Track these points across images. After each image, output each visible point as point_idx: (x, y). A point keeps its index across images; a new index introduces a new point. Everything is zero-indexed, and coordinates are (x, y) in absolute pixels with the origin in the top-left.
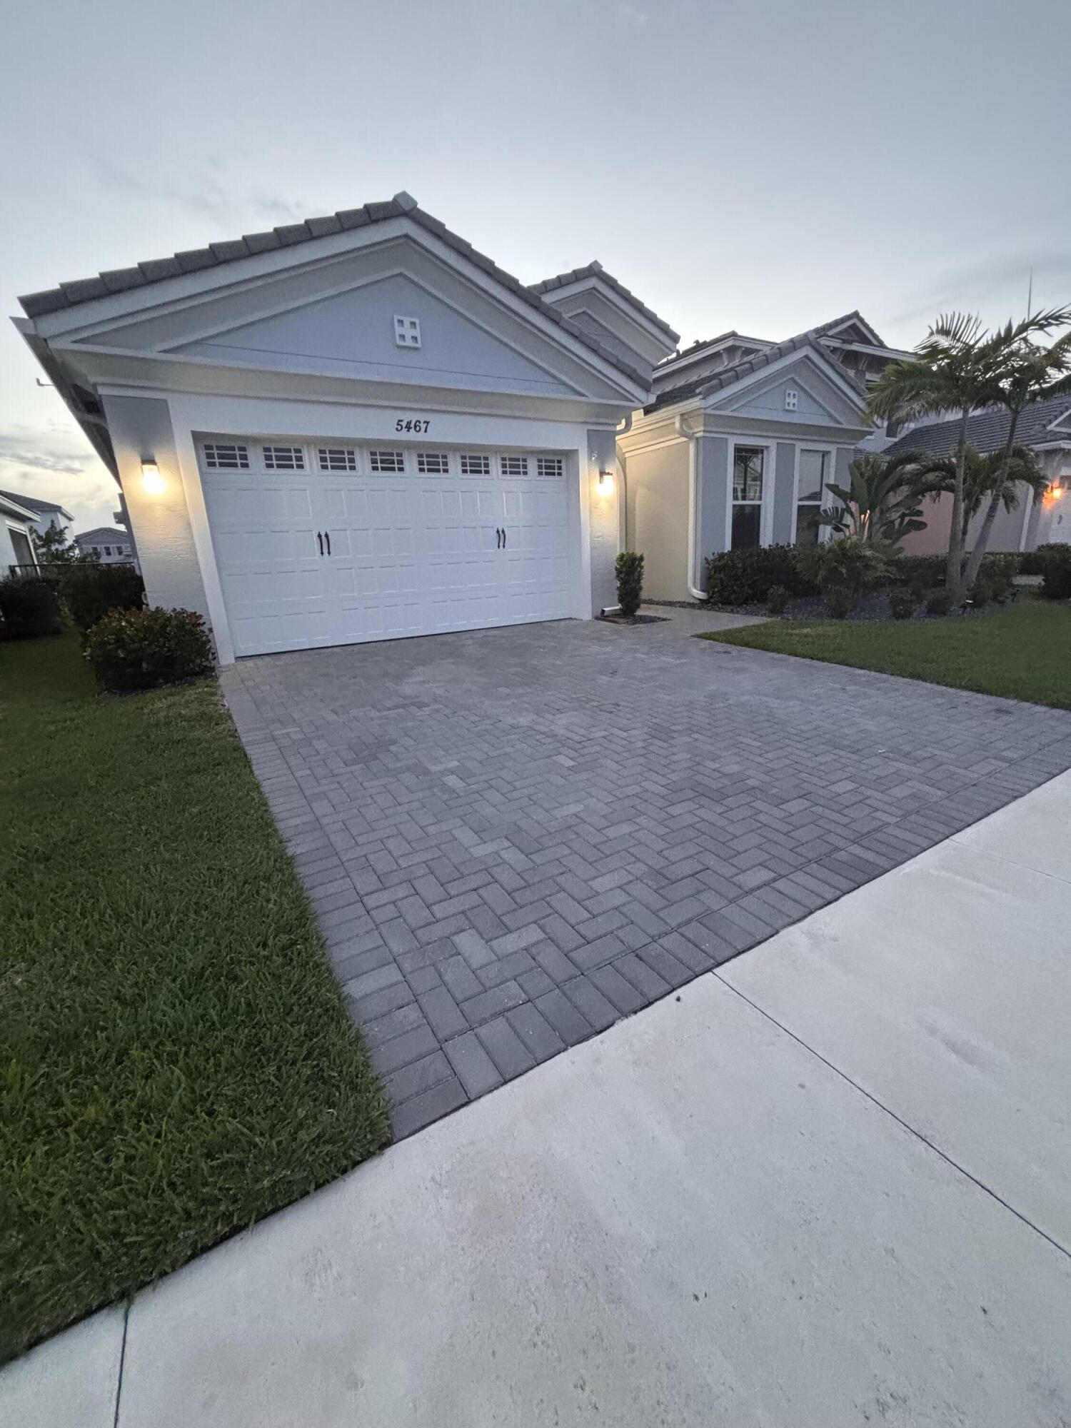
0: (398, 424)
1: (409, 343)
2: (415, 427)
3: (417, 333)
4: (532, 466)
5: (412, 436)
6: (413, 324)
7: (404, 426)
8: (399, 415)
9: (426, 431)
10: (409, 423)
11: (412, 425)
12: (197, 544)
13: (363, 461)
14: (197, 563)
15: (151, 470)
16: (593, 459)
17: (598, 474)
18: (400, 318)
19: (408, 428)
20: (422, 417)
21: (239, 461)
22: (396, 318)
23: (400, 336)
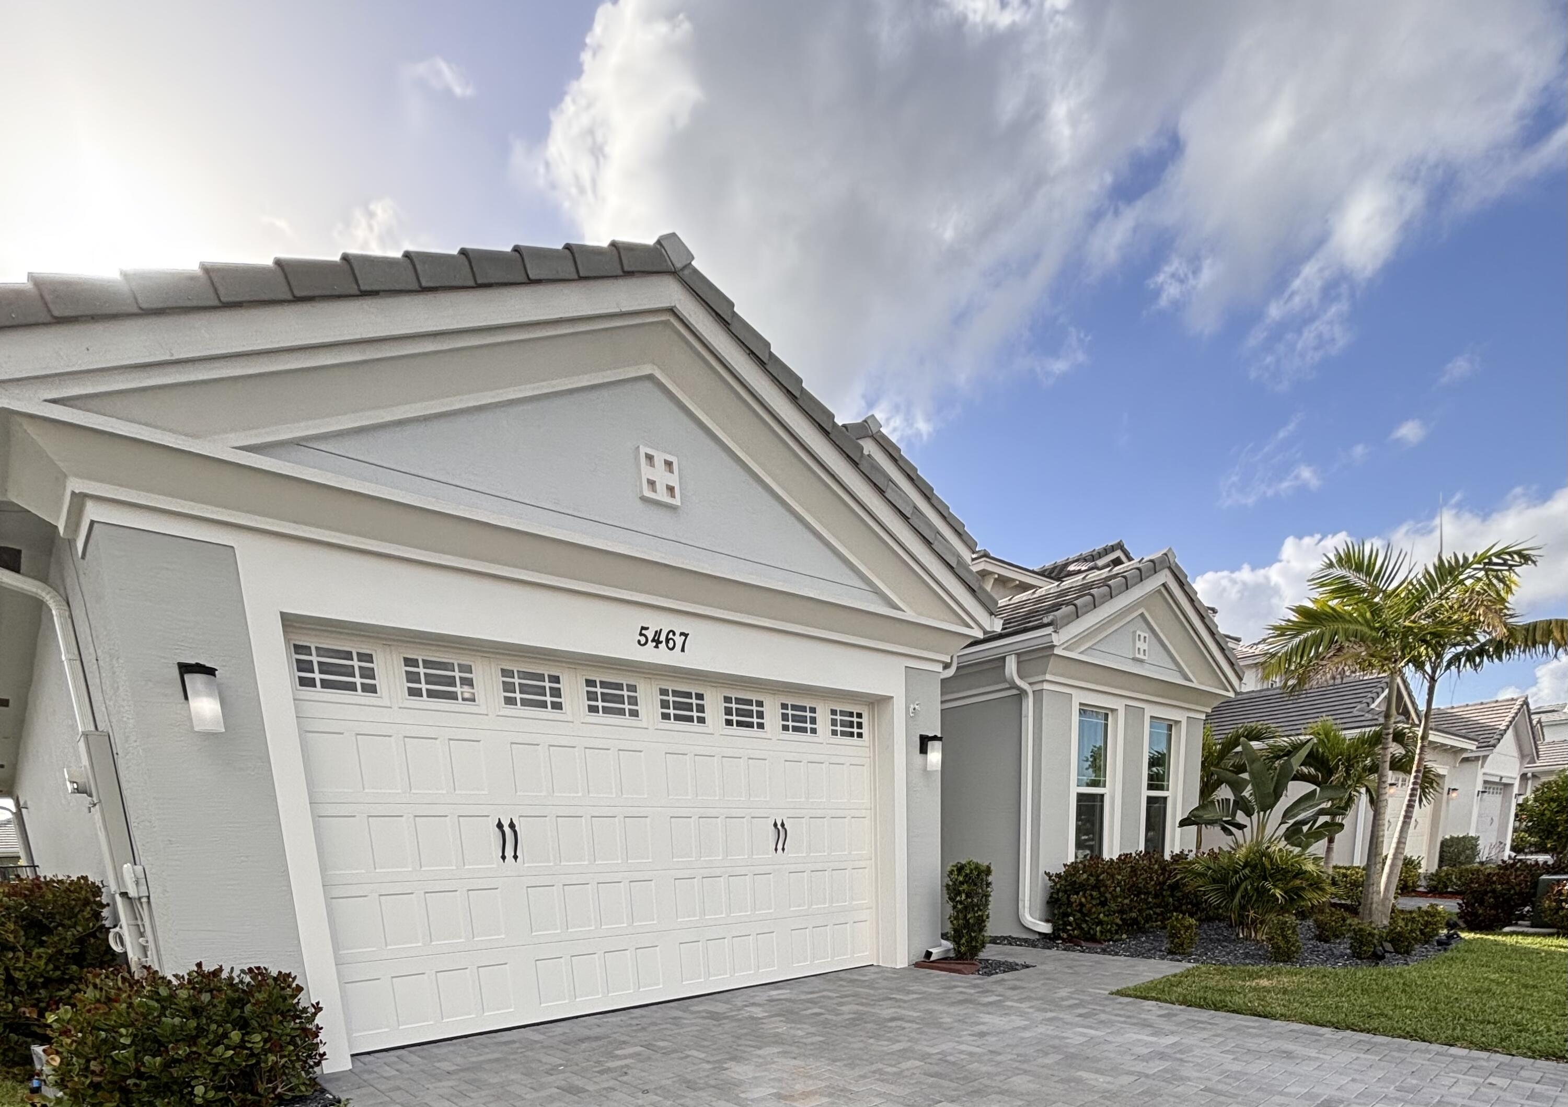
0: (641, 634)
1: (662, 495)
2: (667, 640)
3: (674, 480)
4: (823, 719)
5: (663, 656)
6: (669, 464)
7: (650, 639)
8: (643, 617)
9: (683, 650)
10: (658, 633)
11: (663, 638)
12: (284, 835)
13: (574, 694)
17: (918, 738)
18: (651, 452)
19: (657, 642)
20: (679, 625)
21: (358, 680)
22: (643, 450)
23: (648, 481)
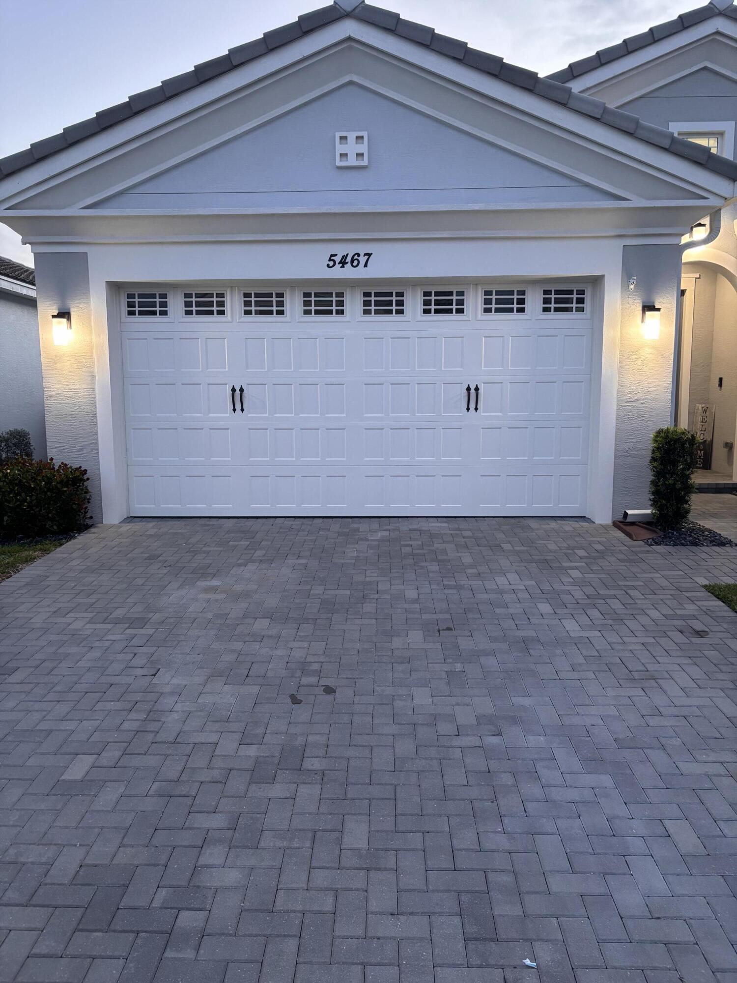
0: (330, 260)
1: (352, 161)
2: (352, 261)
3: (363, 148)
4: (534, 301)
5: (348, 273)
6: (360, 138)
7: (337, 262)
8: (329, 249)
9: (366, 266)
10: (344, 257)
11: (349, 259)
12: (97, 396)
13: (294, 304)
14: (95, 415)
15: (60, 323)
16: (632, 287)
17: (641, 308)
18: (345, 134)
19: (343, 263)
20: (362, 249)
21: (158, 309)
22: (338, 135)
23: (341, 155)
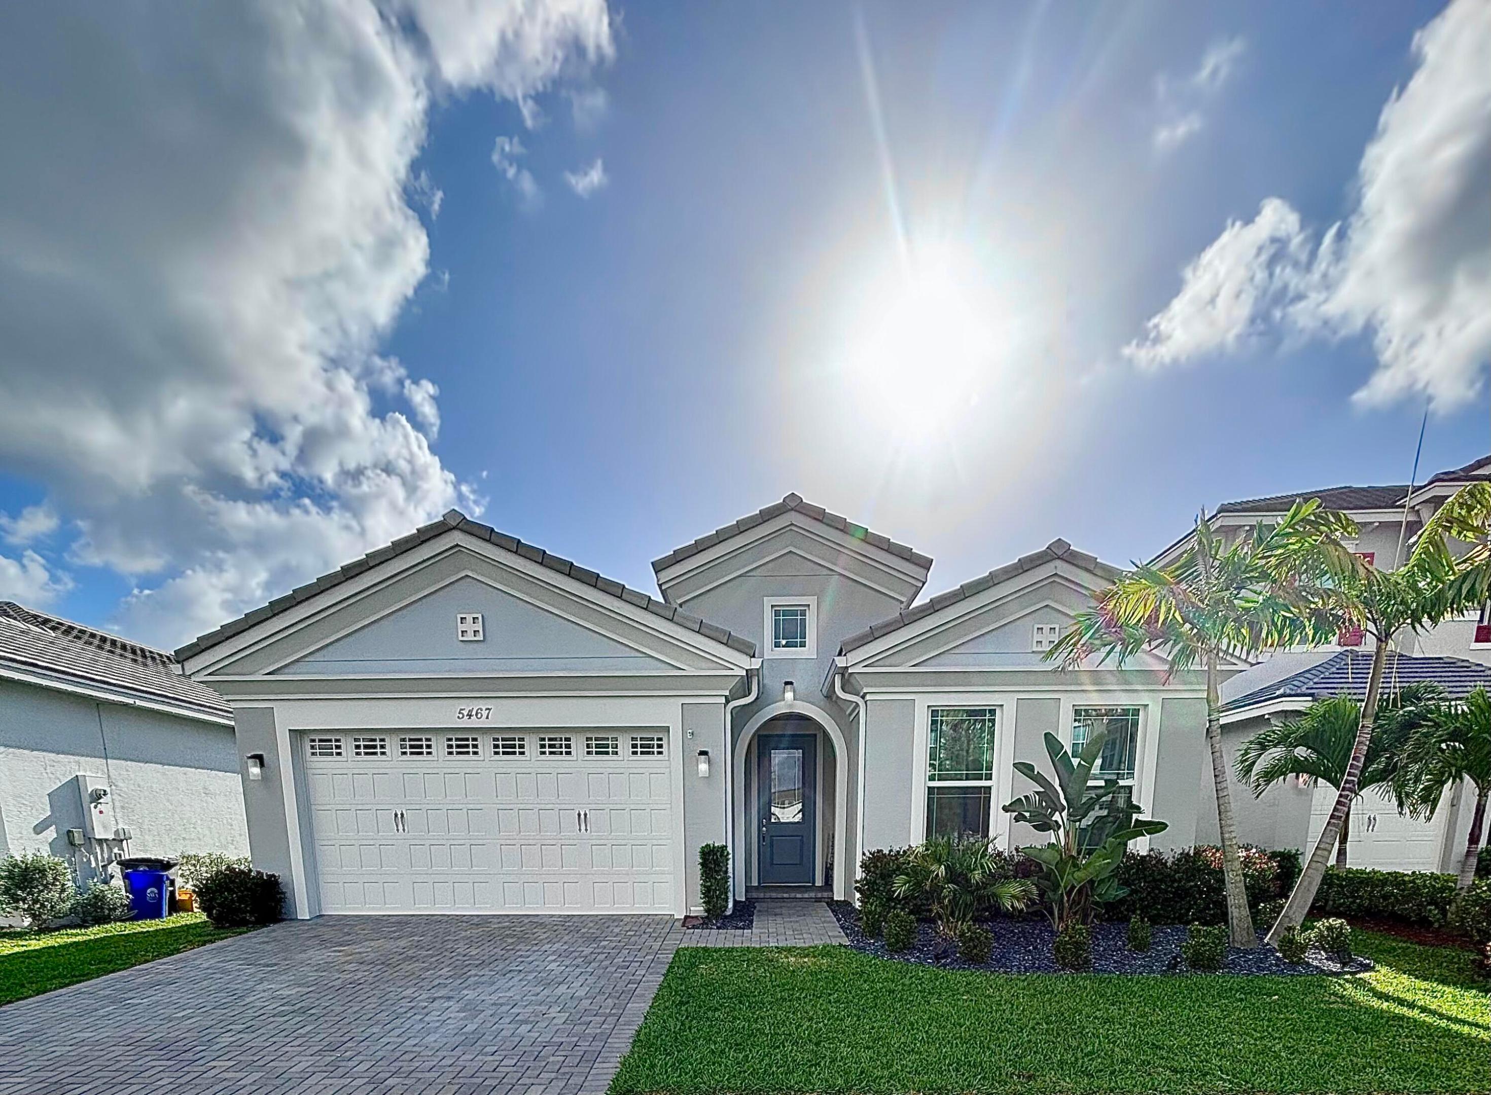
0: (459, 713)
1: (470, 637)
2: (477, 714)
3: (479, 626)
4: (624, 745)
5: (476, 722)
6: (476, 619)
7: (466, 714)
8: (460, 704)
9: (488, 717)
10: (471, 711)
11: (474, 713)
13: (439, 746)
15: (254, 762)
16: (690, 735)
18: (463, 615)
19: (470, 715)
20: (484, 704)
21: (334, 751)
22: (460, 615)
23: (462, 632)
